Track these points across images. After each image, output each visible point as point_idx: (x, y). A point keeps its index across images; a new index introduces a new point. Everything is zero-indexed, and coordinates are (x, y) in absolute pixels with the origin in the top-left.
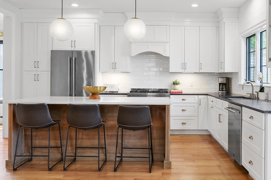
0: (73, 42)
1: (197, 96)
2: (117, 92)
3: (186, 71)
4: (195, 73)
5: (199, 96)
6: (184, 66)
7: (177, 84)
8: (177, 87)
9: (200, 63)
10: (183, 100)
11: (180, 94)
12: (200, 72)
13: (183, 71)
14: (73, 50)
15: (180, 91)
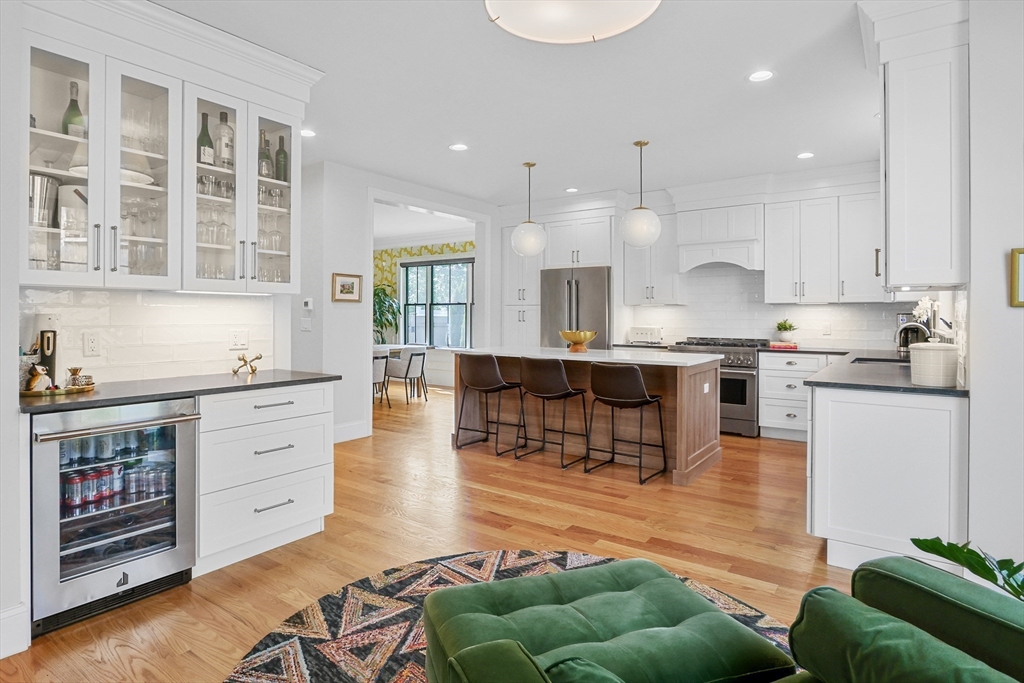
0: (575, 253)
1: (824, 356)
2: (659, 343)
3: (804, 300)
4: (830, 304)
5: (829, 356)
6: (800, 288)
7: (786, 329)
8: (786, 335)
9: (841, 280)
10: (789, 363)
11: (793, 350)
12: (841, 301)
13: (796, 300)
14: (575, 266)
15: (792, 345)
